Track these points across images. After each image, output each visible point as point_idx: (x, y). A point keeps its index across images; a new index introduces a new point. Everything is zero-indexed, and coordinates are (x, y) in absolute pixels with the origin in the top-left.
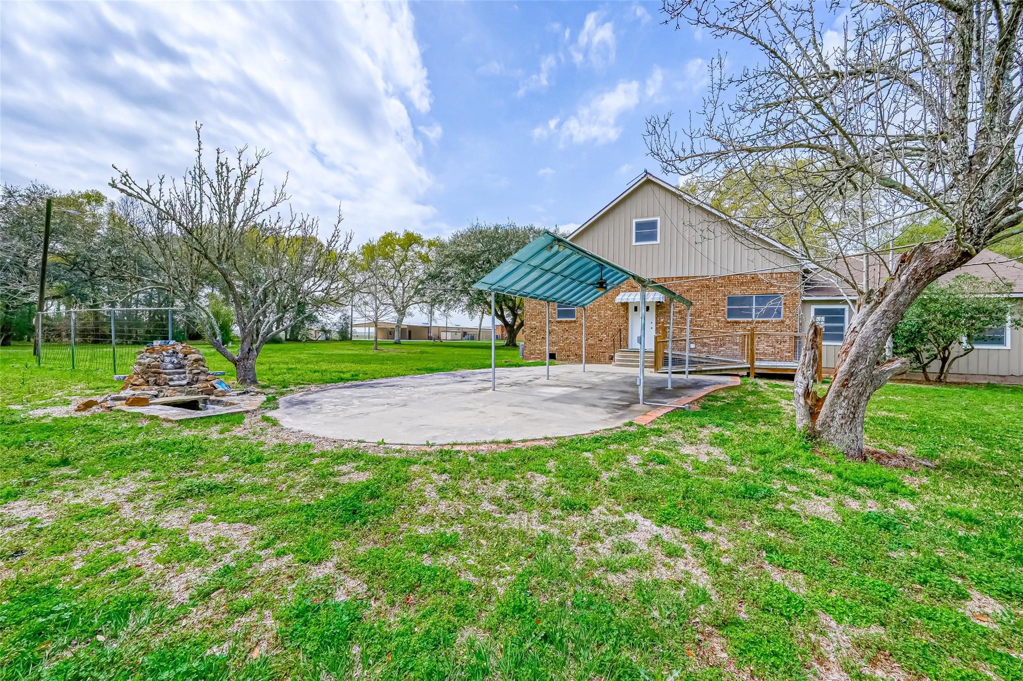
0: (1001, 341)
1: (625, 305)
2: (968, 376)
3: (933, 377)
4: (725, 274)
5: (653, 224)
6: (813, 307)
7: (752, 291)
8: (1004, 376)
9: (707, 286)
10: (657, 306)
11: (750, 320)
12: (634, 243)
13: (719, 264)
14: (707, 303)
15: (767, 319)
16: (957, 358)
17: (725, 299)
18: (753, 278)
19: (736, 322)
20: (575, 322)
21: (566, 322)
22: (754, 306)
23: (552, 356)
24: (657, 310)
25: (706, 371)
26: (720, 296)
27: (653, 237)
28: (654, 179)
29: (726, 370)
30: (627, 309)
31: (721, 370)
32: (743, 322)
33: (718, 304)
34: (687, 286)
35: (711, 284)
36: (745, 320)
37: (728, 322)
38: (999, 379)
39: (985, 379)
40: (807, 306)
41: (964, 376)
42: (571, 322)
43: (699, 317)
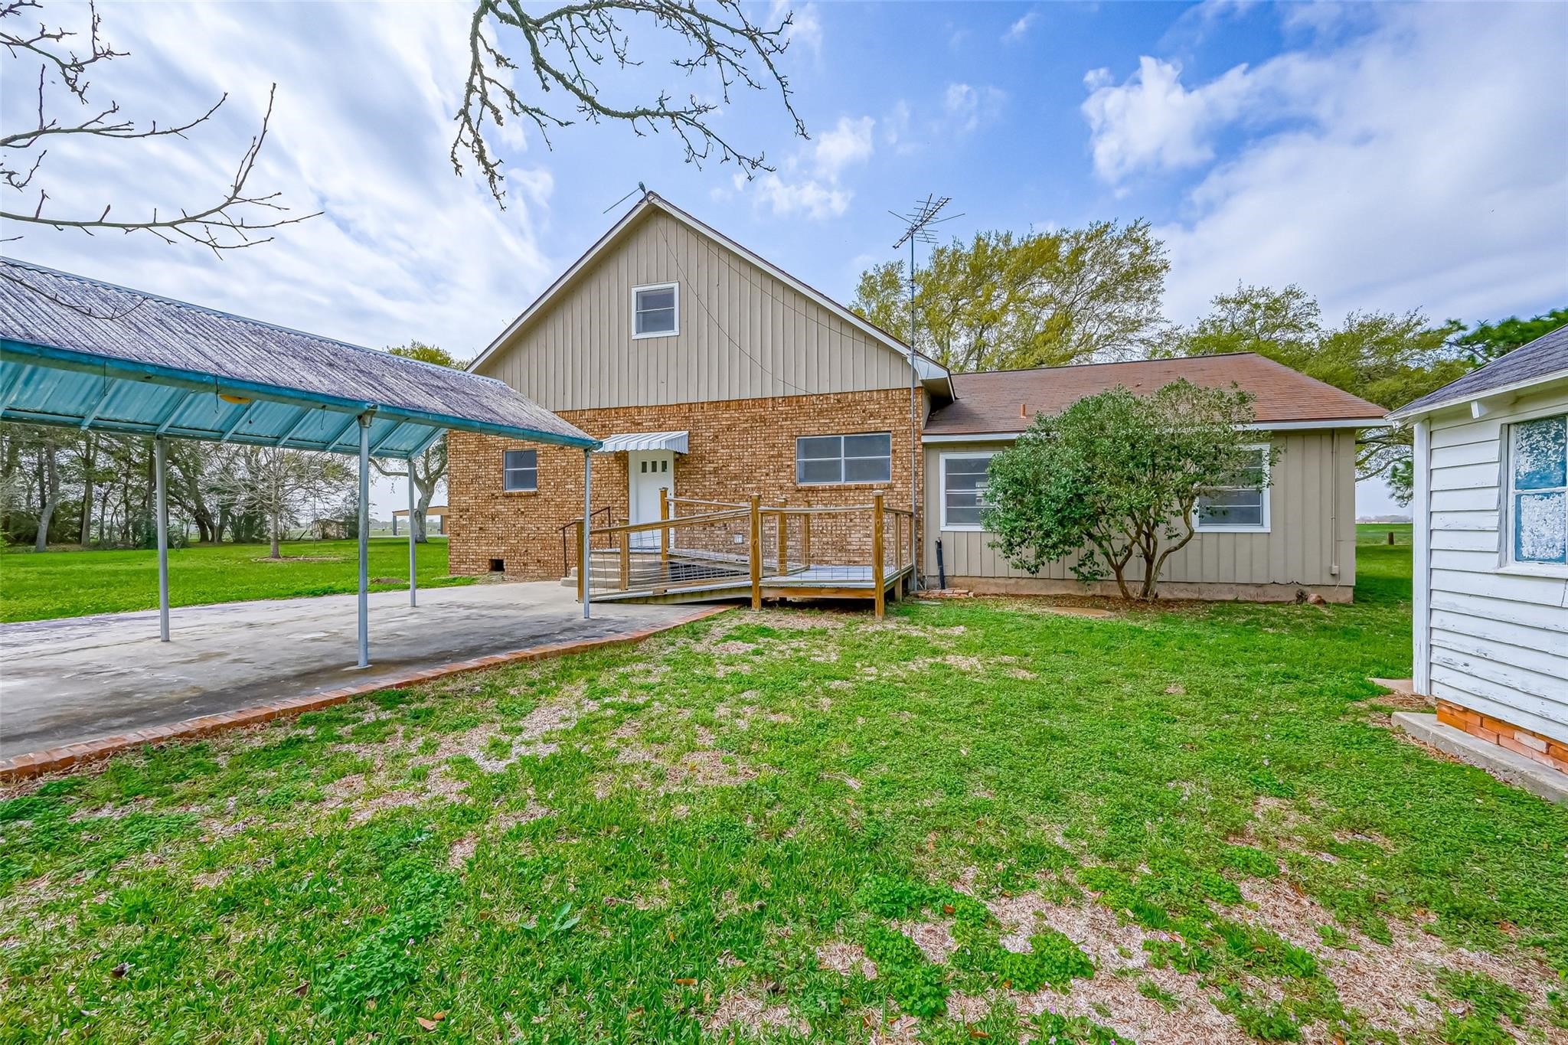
0: (1254, 517)
1: (622, 457)
2: (1203, 587)
3: (1136, 591)
4: (791, 392)
5: (666, 298)
6: (944, 457)
7: (840, 425)
8: (1261, 586)
9: (763, 420)
10: (676, 460)
11: (835, 484)
12: (635, 336)
13: (781, 376)
14: (762, 450)
15: (867, 483)
16: (1169, 552)
17: (792, 445)
18: (839, 401)
19: (812, 490)
20: (535, 495)
21: (520, 496)
22: (843, 458)
23: (497, 566)
24: (676, 467)
25: (674, 595)
26: (784, 438)
27: (666, 322)
28: (661, 205)
29: (711, 592)
30: (626, 467)
31: (702, 593)
32: (824, 490)
33: (780, 455)
34: (727, 419)
35: (767, 413)
36: (827, 484)
37: (798, 491)
38: (1252, 591)
39: (1231, 591)
40: (932, 454)
41: (1197, 586)
42: (529, 496)
43: (749, 480)
